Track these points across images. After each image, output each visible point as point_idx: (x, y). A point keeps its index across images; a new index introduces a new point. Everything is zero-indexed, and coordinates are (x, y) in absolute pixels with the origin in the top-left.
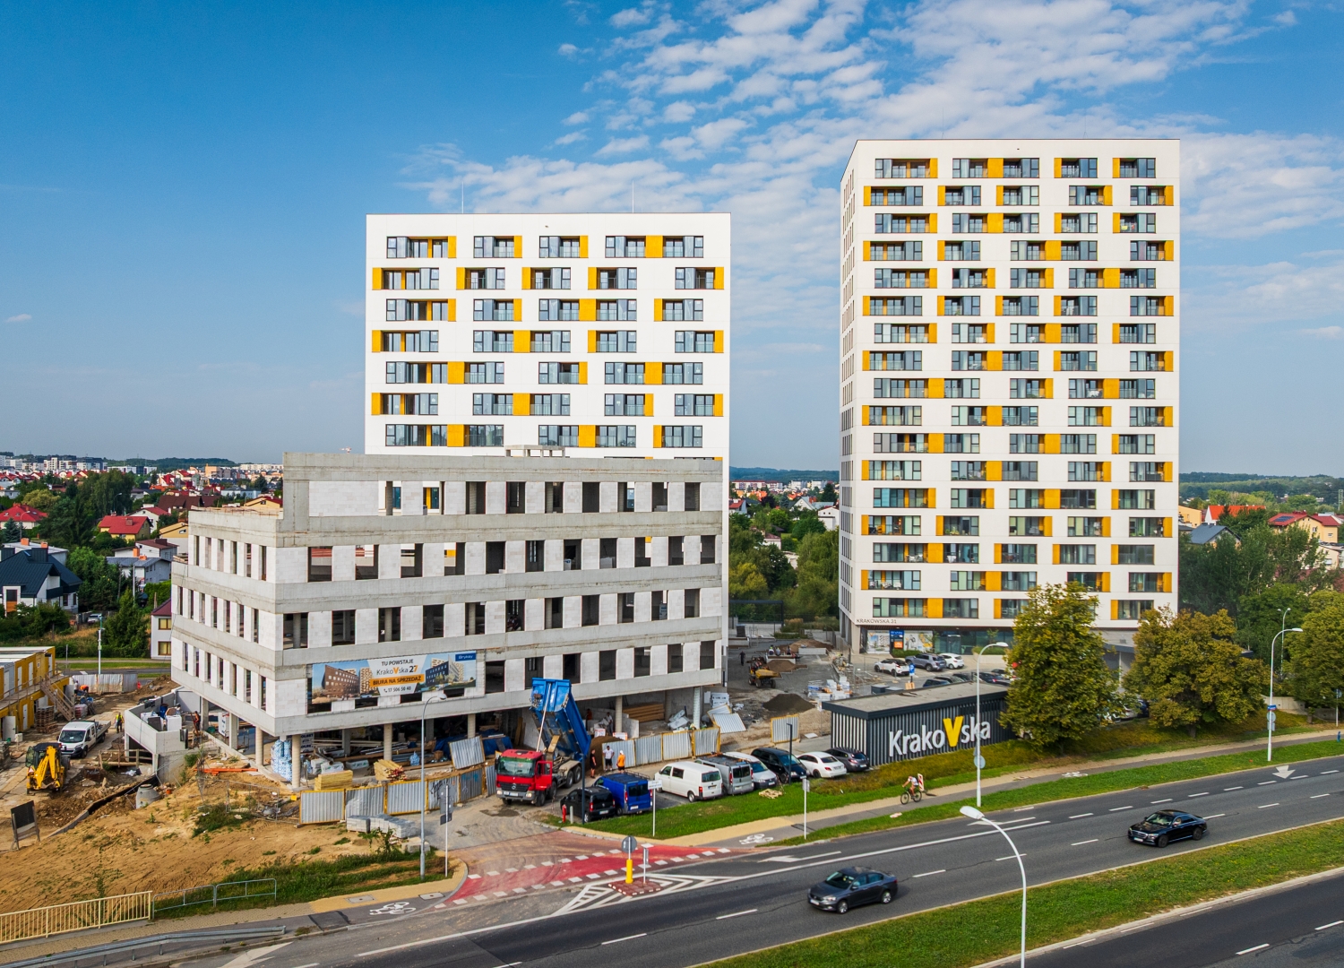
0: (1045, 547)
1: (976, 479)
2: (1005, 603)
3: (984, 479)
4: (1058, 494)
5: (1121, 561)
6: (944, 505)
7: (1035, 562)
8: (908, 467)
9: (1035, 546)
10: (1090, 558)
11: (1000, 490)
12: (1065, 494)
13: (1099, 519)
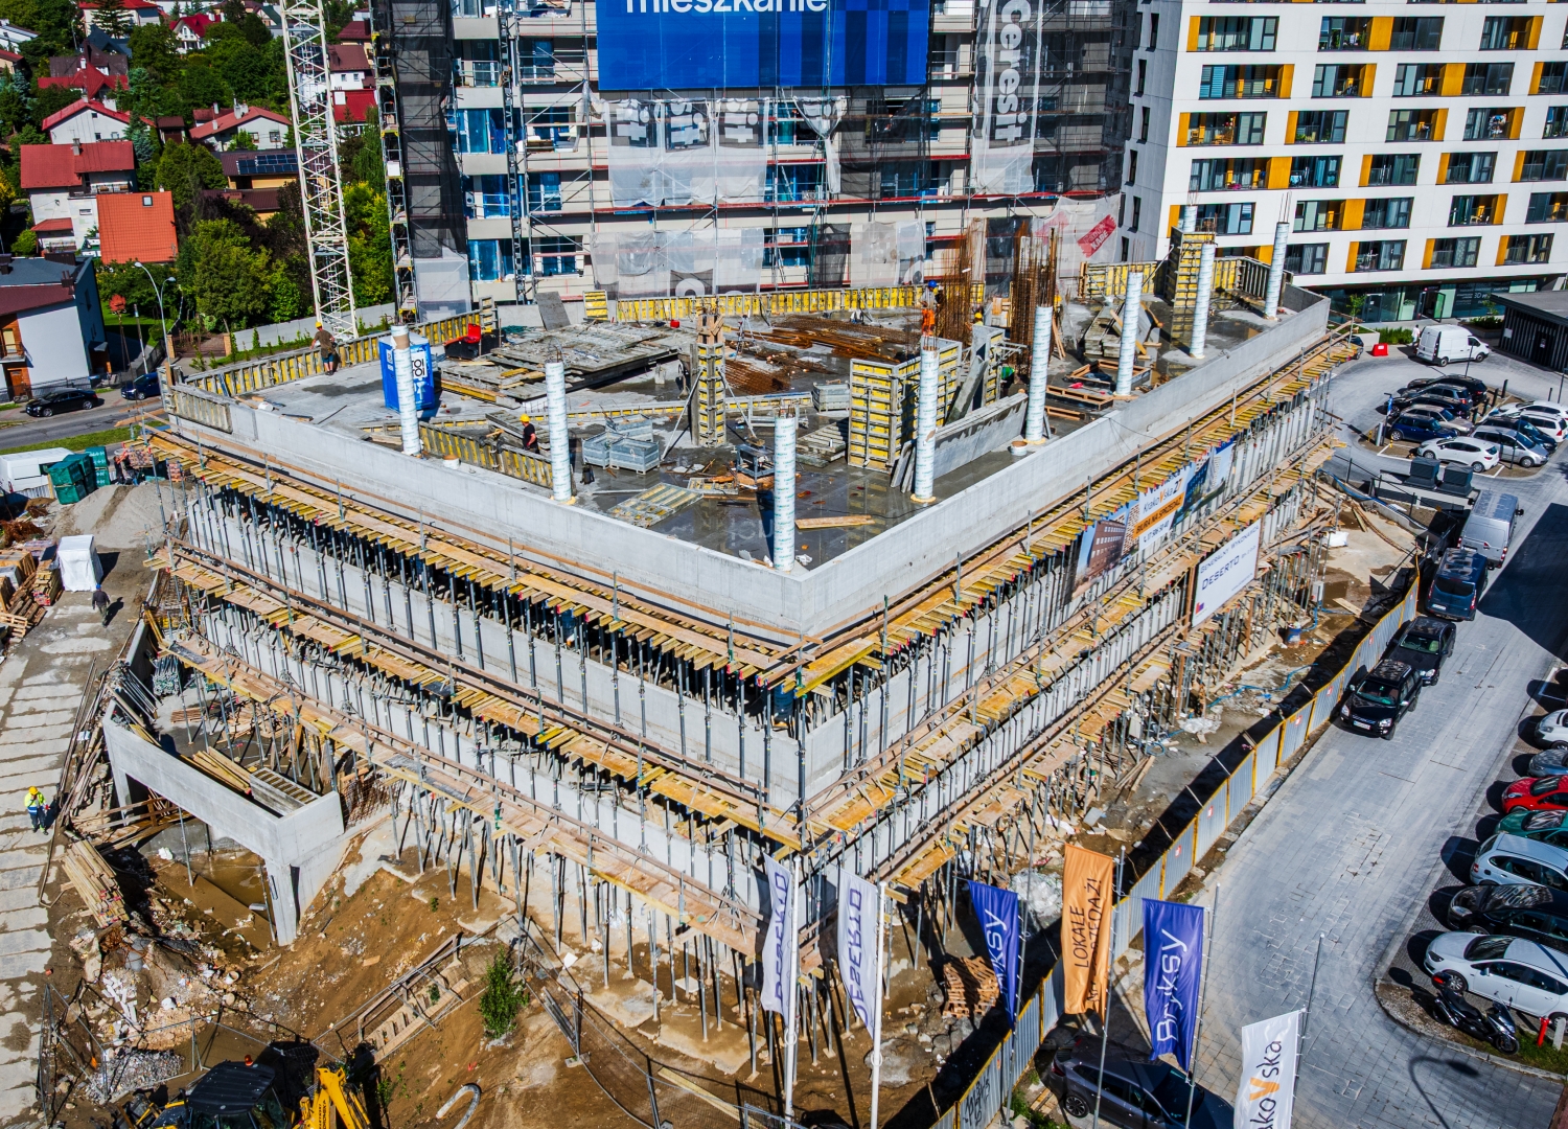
0: (1431, 156)
1: (1349, 48)
2: (1364, 247)
3: (1362, 46)
4: (1462, 72)
5: (1525, 176)
6: (1301, 96)
7: (1413, 182)
8: (1257, 26)
9: (1416, 157)
10: (1487, 175)
11: (1384, 64)
12: (1473, 70)
13: (1507, 111)
